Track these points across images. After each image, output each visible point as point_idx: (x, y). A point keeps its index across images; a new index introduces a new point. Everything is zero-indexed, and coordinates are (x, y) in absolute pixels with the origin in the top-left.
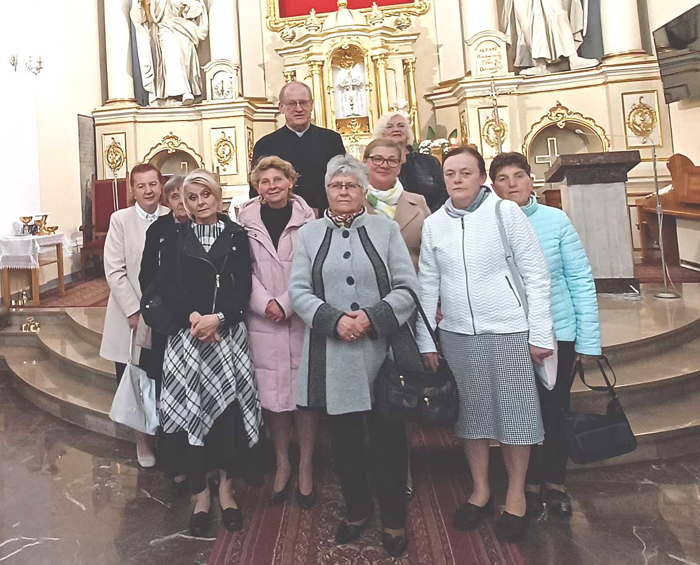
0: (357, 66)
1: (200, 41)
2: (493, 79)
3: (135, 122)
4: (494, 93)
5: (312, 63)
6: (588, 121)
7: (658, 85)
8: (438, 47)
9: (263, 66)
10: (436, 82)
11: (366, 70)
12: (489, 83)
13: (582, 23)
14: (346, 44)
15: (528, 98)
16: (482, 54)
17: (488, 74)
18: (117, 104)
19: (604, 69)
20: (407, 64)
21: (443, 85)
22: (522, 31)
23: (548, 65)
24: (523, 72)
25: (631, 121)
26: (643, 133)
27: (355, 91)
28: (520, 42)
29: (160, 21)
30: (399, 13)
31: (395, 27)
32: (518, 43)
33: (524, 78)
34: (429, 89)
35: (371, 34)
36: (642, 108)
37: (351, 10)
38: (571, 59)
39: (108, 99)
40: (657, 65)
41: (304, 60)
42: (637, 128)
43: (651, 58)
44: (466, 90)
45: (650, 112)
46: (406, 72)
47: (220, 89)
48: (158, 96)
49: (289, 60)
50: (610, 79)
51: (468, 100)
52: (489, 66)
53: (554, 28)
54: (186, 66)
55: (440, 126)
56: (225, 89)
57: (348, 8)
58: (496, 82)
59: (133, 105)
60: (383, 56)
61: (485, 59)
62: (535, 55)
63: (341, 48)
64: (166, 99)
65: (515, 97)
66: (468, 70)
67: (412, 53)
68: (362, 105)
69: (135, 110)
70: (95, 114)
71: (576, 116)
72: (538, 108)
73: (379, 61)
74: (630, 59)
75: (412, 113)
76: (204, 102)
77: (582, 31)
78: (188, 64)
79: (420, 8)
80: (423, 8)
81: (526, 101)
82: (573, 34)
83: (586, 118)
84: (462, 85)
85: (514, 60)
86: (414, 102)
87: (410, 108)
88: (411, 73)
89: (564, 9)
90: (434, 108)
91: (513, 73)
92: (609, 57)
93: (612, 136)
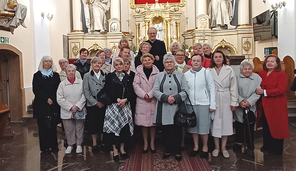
0: (161, 23)
1: (107, 11)
2: (204, 30)
3: (83, 39)
4: (204, 35)
5: (146, 21)
6: (231, 46)
7: (253, 35)
8: (187, 18)
9: (128, 21)
10: (186, 30)
11: (164, 25)
12: (203, 32)
13: (232, 14)
14: (158, 16)
15: (214, 37)
16: (201, 22)
17: (203, 29)
18: (77, 32)
19: (237, 29)
20: (177, 24)
21: (188, 31)
22: (214, 15)
23: (221, 27)
24: (213, 29)
25: (244, 46)
26: (247, 51)
27: (160, 32)
28: (213, 19)
29: (93, 3)
30: (175, 6)
31: (174, 11)
32: (212, 19)
33: (213, 31)
34: (183, 33)
35: (166, 13)
36: (247, 42)
37: (160, 4)
38: (228, 26)
39: (73, 30)
40: (253, 29)
41: (143, 20)
42: (245, 48)
43: (251, 27)
44: (196, 34)
45: (250, 44)
46: (177, 26)
47: (114, 29)
48: (91, 30)
49: (138, 20)
50: (239, 33)
51: (196, 37)
52: (203, 26)
53: (224, 15)
54: (102, 20)
55: (186, 45)
56: (116, 29)
57: (159, 3)
58: (205, 32)
59: (82, 32)
60: (170, 20)
61: (202, 24)
62: (217, 24)
63: (156, 17)
64: (94, 31)
65: (211, 37)
66: (196, 27)
67: (179, 20)
68: (162, 37)
69: (83, 34)
70: (68, 35)
71: (228, 44)
72: (217, 41)
73: (168, 22)
74: (245, 27)
75: (178, 40)
76: (108, 33)
77: (232, 16)
78: (103, 19)
79: (182, 4)
80: (183, 5)
81: (214, 38)
82: (229, 17)
83: (231, 45)
84: (194, 32)
85: (211, 24)
86: (178, 37)
87: (177, 38)
88: (178, 27)
89: (227, 9)
90: (185, 39)
91: (210, 29)
92: (239, 25)
93: (238, 51)
